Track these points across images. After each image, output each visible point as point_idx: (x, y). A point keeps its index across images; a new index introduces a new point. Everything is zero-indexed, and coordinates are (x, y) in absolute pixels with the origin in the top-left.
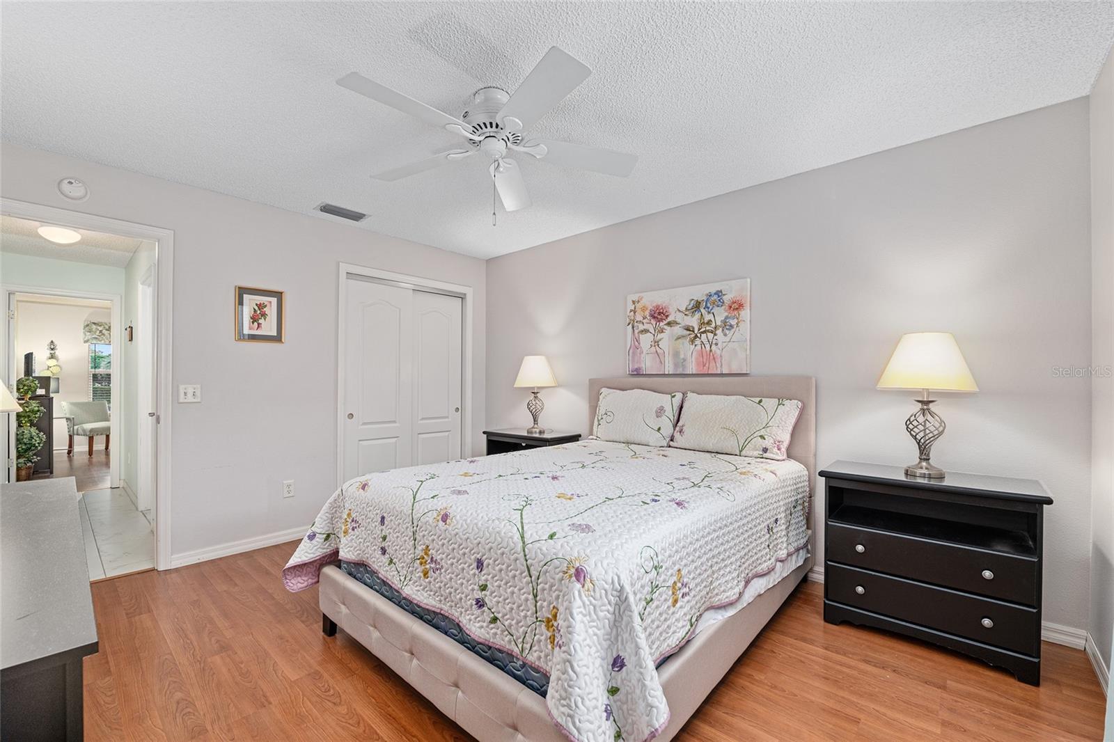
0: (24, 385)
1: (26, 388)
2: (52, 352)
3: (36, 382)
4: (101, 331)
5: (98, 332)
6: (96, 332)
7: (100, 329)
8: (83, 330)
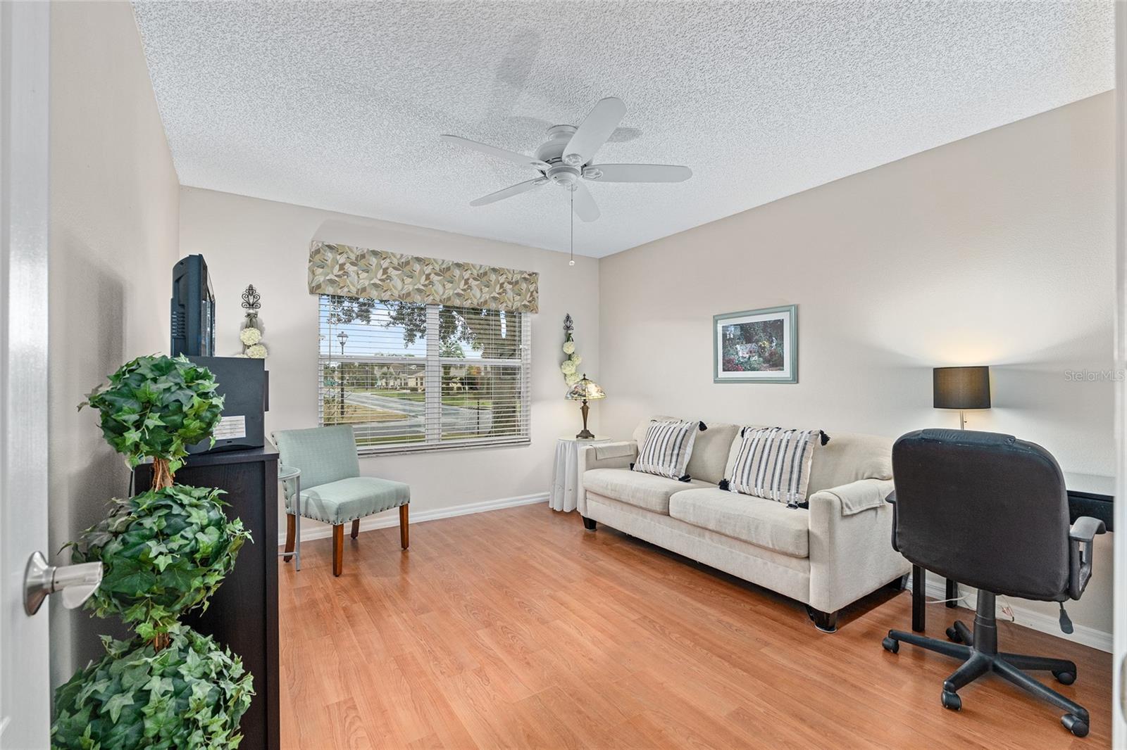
0: (148, 406)
1: (153, 421)
2: (251, 311)
3: (210, 385)
4: (342, 267)
5: (337, 267)
6: (333, 267)
7: (341, 259)
8: (307, 265)
